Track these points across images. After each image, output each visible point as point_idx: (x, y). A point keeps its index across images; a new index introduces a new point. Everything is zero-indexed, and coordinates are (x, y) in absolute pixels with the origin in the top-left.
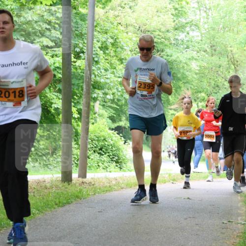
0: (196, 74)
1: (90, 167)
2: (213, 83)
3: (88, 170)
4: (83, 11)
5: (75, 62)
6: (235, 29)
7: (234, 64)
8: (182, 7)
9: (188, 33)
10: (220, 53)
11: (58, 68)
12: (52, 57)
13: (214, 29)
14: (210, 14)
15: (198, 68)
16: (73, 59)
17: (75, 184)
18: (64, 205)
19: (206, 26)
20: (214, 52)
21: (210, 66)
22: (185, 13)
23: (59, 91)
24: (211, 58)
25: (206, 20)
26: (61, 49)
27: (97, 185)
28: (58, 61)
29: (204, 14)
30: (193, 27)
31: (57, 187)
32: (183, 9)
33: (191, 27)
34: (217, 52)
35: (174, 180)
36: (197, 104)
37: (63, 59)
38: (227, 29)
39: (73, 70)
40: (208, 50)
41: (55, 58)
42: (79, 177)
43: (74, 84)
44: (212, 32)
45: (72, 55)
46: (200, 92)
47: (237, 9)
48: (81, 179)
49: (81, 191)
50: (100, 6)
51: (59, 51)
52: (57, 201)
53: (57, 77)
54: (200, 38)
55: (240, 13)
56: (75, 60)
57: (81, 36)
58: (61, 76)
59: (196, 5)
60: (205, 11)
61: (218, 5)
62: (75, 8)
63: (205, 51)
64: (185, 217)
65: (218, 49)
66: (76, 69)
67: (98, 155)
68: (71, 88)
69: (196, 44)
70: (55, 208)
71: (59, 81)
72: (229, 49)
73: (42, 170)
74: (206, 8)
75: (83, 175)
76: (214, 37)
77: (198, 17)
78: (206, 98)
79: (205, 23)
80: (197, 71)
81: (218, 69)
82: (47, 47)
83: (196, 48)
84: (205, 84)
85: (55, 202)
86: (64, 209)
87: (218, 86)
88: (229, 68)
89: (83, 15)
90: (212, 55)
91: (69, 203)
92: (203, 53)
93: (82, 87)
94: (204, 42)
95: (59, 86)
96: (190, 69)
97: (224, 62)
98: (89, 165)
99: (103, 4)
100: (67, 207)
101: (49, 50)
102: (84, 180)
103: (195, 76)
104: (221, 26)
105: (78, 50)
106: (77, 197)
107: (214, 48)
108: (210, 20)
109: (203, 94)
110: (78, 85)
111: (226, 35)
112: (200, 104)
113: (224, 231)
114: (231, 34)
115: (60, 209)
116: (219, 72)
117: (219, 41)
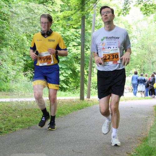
0: (136, 57)
1: (91, 94)
2: (142, 61)
3: (91, 95)
4: (90, 31)
5: (86, 52)
6: (152, 39)
7: (151, 53)
8: (130, 30)
9: (132, 41)
10: (146, 49)
11: (79, 54)
12: (77, 50)
13: (143, 39)
14: (142, 33)
15: (136, 55)
16: (85, 51)
17: (85, 101)
18: (81, 109)
19: (140, 38)
20: (143, 48)
21: (142, 54)
22: (132, 32)
23: (79, 63)
24: (141, 51)
25: (140, 35)
26: (80, 46)
27: (94, 101)
28: (79, 52)
29: (139, 33)
30: (134, 38)
31: (78, 101)
32: (131, 31)
33: (133, 38)
34: (144, 48)
35: (126, 100)
36: (136, 69)
37: (81, 51)
38: (149, 39)
39: (85, 55)
40: (141, 47)
41: (78, 50)
42: (87, 98)
43: (85, 61)
44: (142, 40)
45: (85, 49)
46: (137, 64)
47: (153, 31)
48: (88, 99)
49: (88, 104)
50: (97, 29)
51: (80, 47)
52: (78, 107)
53: (79, 58)
54: (137, 43)
55: (154, 33)
56: (86, 51)
57: (88, 41)
58: (80, 57)
59: (136, 29)
60: (140, 32)
61: (145, 29)
62: (86, 30)
63: (140, 48)
64: (130, 115)
65: (145, 47)
66: (86, 54)
67: (95, 89)
68: (84, 62)
69: (136, 45)
70: (77, 110)
71: (80, 59)
72: (149, 47)
73: (72, 95)
74: (140, 30)
75: (89, 97)
76: (143, 42)
77: (137, 34)
78: (140, 67)
79: (140, 36)
80: (136, 56)
81: (144, 55)
82: (75, 46)
83: (136, 47)
84: (139, 61)
85: (77, 108)
86: (81, 110)
87: (144, 62)
88: (150, 54)
89: (90, 33)
90: (142, 50)
91: (83, 108)
92: (138, 48)
93: (89, 62)
94: (139, 44)
95: (80, 61)
96: (133, 55)
97: (147, 52)
98: (91, 93)
99: (98, 29)
100: (82, 110)
101: (75, 47)
102: (89, 99)
103: (135, 58)
104: (146, 38)
105: (87, 47)
106: (86, 106)
107: (143, 47)
108: (142, 35)
109: (138, 65)
110: (87, 61)
111: (148, 41)
112: (137, 69)
113: (146, 121)
114: (150, 41)
115: (79, 110)
116: (145, 57)
117: (145, 43)
